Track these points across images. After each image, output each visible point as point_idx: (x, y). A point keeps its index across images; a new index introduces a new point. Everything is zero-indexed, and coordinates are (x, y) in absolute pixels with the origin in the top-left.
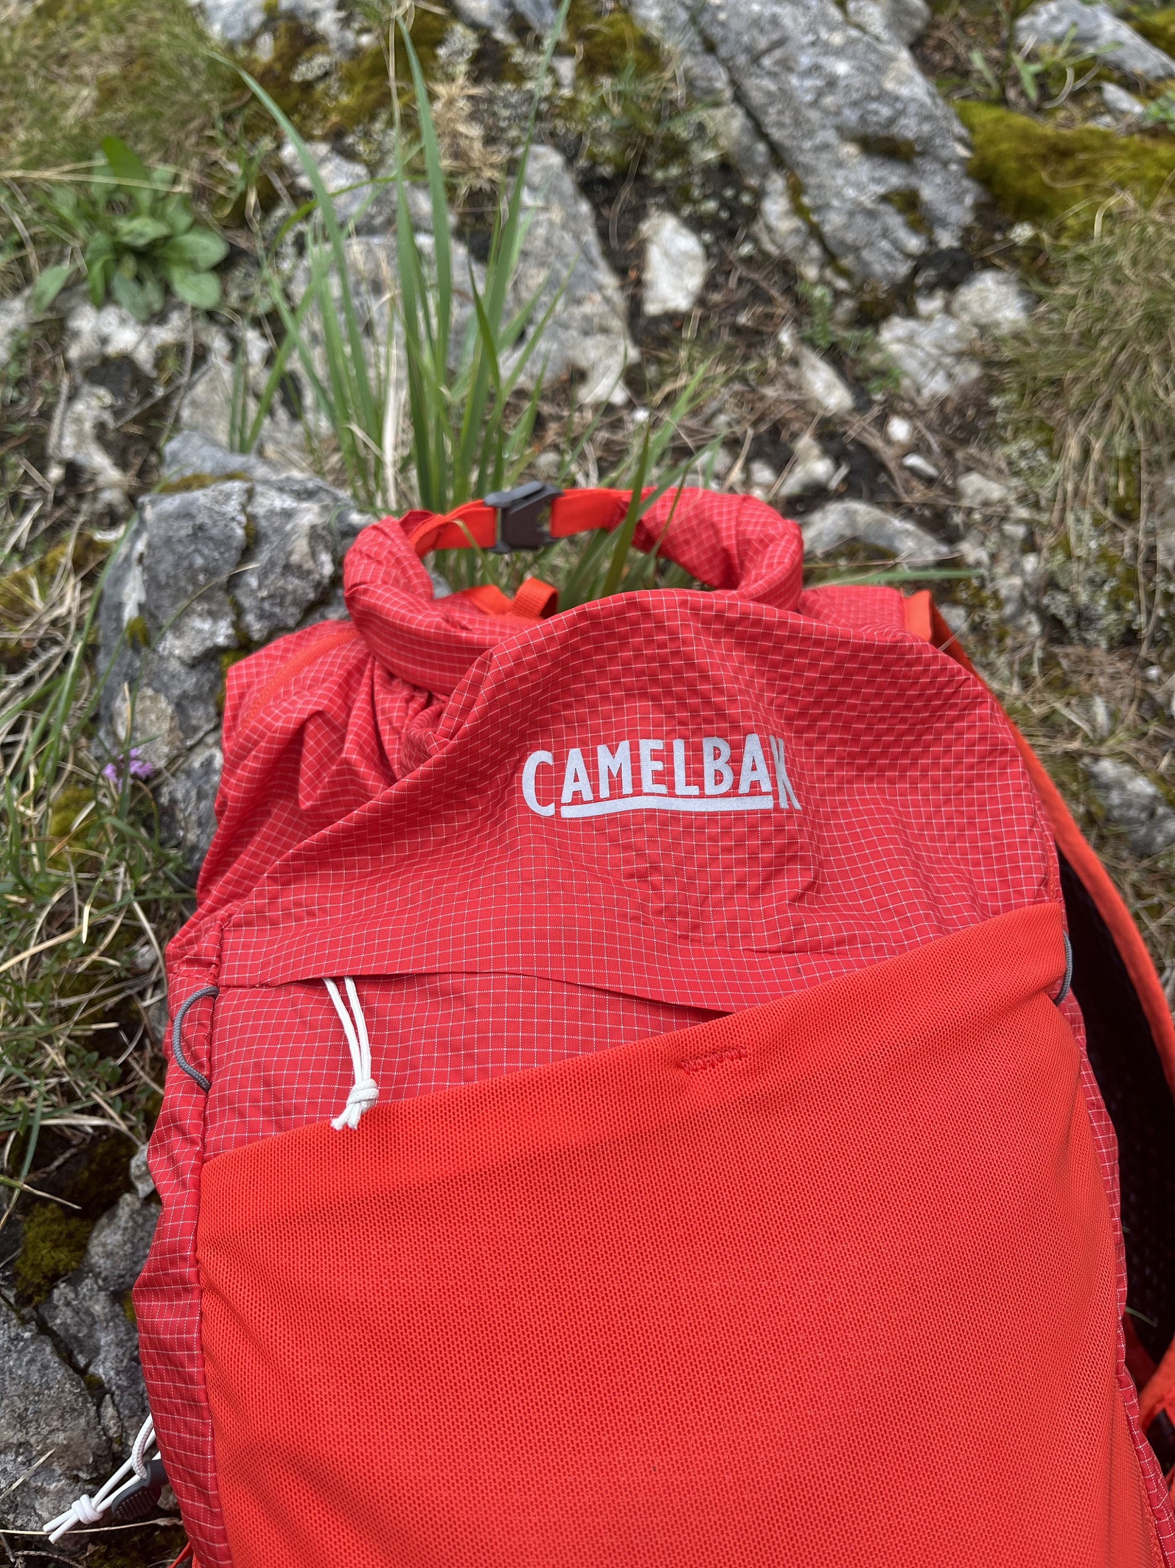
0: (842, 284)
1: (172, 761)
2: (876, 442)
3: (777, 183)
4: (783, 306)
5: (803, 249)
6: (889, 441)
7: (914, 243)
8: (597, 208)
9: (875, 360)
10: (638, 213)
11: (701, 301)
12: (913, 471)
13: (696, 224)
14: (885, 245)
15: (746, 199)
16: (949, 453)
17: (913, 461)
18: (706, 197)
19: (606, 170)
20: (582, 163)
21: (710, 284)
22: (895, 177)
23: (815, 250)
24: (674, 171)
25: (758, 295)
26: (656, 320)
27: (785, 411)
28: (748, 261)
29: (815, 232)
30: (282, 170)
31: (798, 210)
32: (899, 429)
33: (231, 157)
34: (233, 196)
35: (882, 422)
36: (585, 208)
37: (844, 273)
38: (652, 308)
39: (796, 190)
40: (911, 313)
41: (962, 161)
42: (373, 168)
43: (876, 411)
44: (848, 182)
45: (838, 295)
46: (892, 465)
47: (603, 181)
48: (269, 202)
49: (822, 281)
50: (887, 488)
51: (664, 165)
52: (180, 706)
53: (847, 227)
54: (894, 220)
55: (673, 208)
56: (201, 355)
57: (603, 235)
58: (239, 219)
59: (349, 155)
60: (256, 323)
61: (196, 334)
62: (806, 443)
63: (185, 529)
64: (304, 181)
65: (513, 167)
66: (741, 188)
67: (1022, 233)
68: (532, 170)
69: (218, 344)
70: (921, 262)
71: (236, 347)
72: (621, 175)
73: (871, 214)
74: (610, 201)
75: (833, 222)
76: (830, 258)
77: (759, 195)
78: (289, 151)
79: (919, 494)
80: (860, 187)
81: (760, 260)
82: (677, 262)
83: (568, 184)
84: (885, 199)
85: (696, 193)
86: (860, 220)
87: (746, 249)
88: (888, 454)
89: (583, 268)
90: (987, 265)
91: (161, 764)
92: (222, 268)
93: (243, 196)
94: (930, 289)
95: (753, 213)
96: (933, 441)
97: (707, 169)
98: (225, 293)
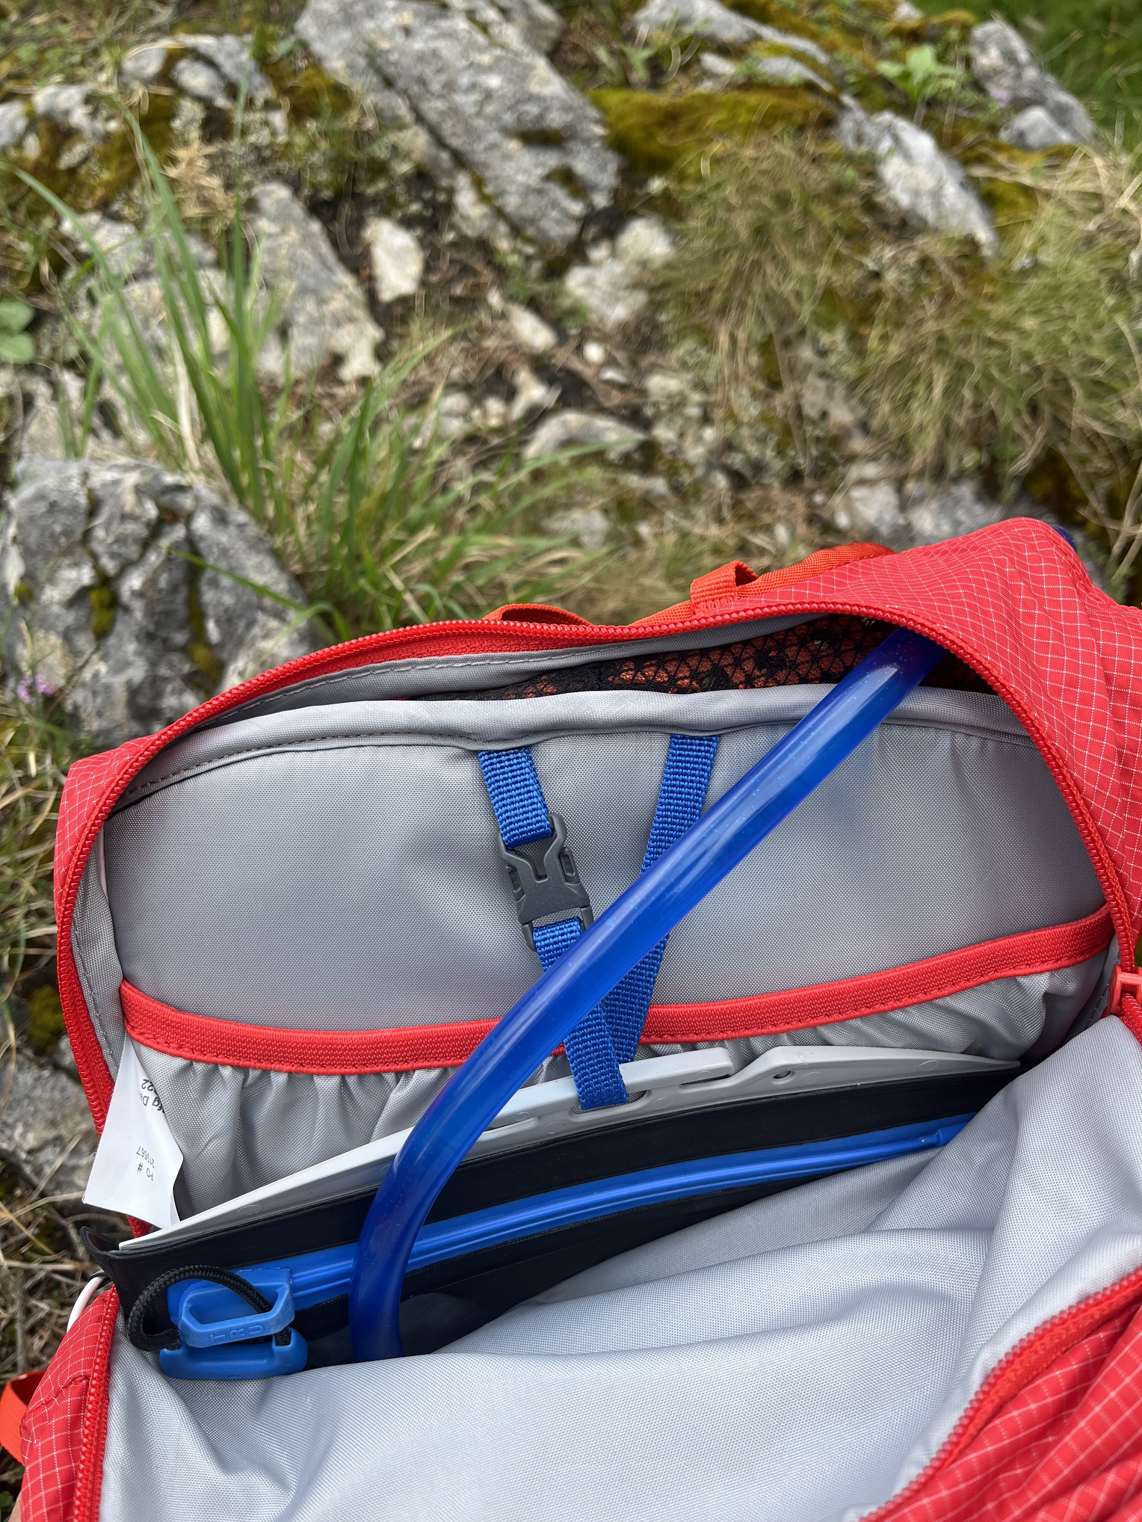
0: (530, 250)
1: (69, 679)
2: (576, 365)
3: (463, 181)
4: (487, 275)
5: (493, 228)
6: (587, 363)
7: (576, 208)
8: (327, 223)
9: (566, 303)
10: (359, 223)
11: (423, 283)
12: (610, 383)
13: (407, 223)
14: (554, 214)
15: (442, 197)
16: (634, 363)
17: (610, 374)
18: (411, 202)
19: (326, 194)
20: (306, 191)
21: (428, 267)
22: (551, 160)
23: (503, 228)
24: (381, 185)
25: (466, 270)
26: (390, 305)
27: (503, 355)
28: (454, 245)
29: (500, 213)
30: (66, 241)
31: (484, 198)
32: (594, 352)
33: (21, 238)
34: (30, 269)
35: (579, 350)
36: (315, 227)
37: (529, 241)
38: (386, 295)
39: (478, 183)
40: (585, 261)
41: (602, 138)
42: (139, 225)
43: (573, 343)
44: (518, 171)
45: (528, 259)
46: (593, 381)
47: (325, 203)
48: (59, 267)
49: (514, 251)
50: (593, 399)
51: (372, 181)
52: (67, 636)
53: (523, 205)
54: (558, 193)
55: (385, 213)
56: (28, 402)
57: (335, 244)
58: (37, 287)
59: (117, 218)
60: (70, 365)
61: (21, 385)
62: (524, 377)
63: (42, 507)
64: (84, 247)
65: (251, 205)
66: (436, 188)
67: (656, 185)
68: (267, 203)
69: (41, 389)
70: (585, 221)
71: (56, 390)
72: (339, 197)
73: (540, 192)
74: (334, 217)
75: (512, 203)
76: (516, 231)
77: (451, 192)
78: (67, 226)
79: (616, 398)
80: (526, 171)
81: (461, 243)
82: (398, 256)
83: (298, 210)
84: (548, 178)
85: (402, 199)
86: (532, 199)
87: (450, 236)
88: (588, 373)
89: (324, 274)
90: (634, 215)
91: (62, 682)
92: (32, 328)
93: (37, 268)
94: (596, 241)
95: (449, 207)
96: (621, 356)
97: (407, 180)
98: (38, 348)
